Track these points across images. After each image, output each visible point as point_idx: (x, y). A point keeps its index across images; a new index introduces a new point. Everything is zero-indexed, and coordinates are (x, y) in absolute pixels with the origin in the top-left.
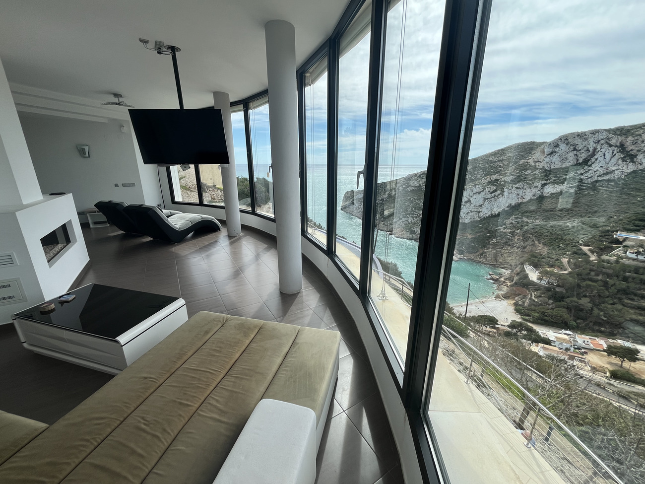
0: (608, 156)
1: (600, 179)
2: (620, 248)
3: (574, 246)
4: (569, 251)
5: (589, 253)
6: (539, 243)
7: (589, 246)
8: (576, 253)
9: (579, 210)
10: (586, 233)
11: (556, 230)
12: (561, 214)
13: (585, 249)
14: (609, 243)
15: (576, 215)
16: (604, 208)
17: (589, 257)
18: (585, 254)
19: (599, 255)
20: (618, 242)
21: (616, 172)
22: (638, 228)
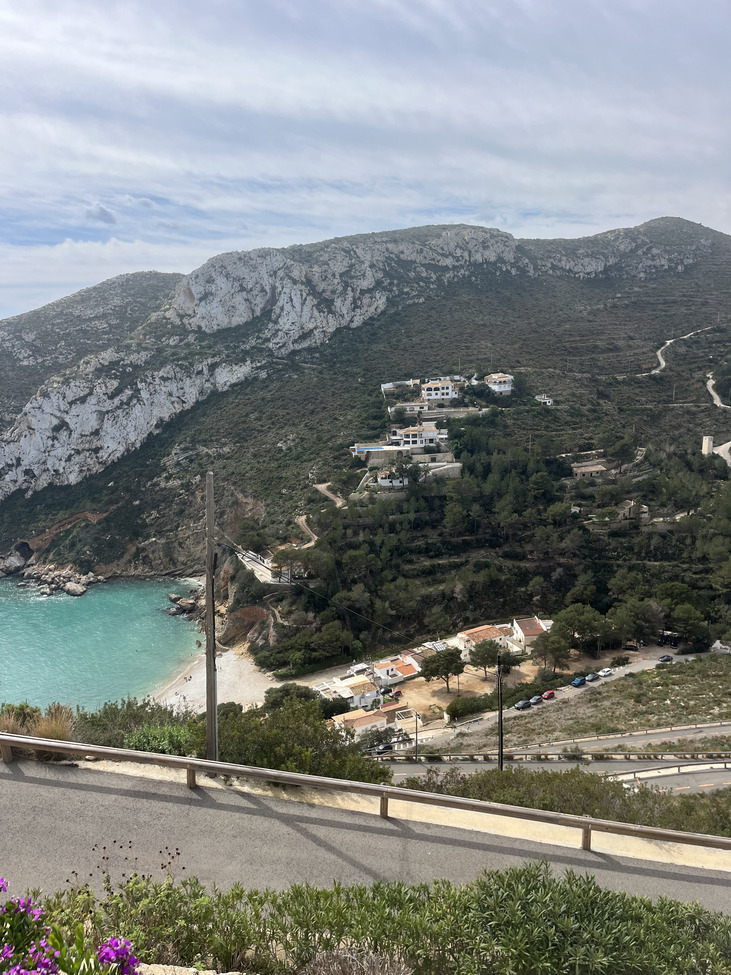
0: (297, 301)
1: (298, 347)
2: (367, 474)
3: (305, 487)
4: (301, 499)
5: (329, 495)
6: (246, 497)
7: (325, 481)
8: (313, 501)
9: (288, 414)
10: (312, 456)
11: (264, 462)
12: (262, 426)
13: (322, 487)
14: (351, 468)
15: (286, 424)
16: (321, 402)
17: (334, 503)
18: (326, 499)
19: (345, 495)
20: (360, 463)
21: (316, 332)
22: (376, 432)
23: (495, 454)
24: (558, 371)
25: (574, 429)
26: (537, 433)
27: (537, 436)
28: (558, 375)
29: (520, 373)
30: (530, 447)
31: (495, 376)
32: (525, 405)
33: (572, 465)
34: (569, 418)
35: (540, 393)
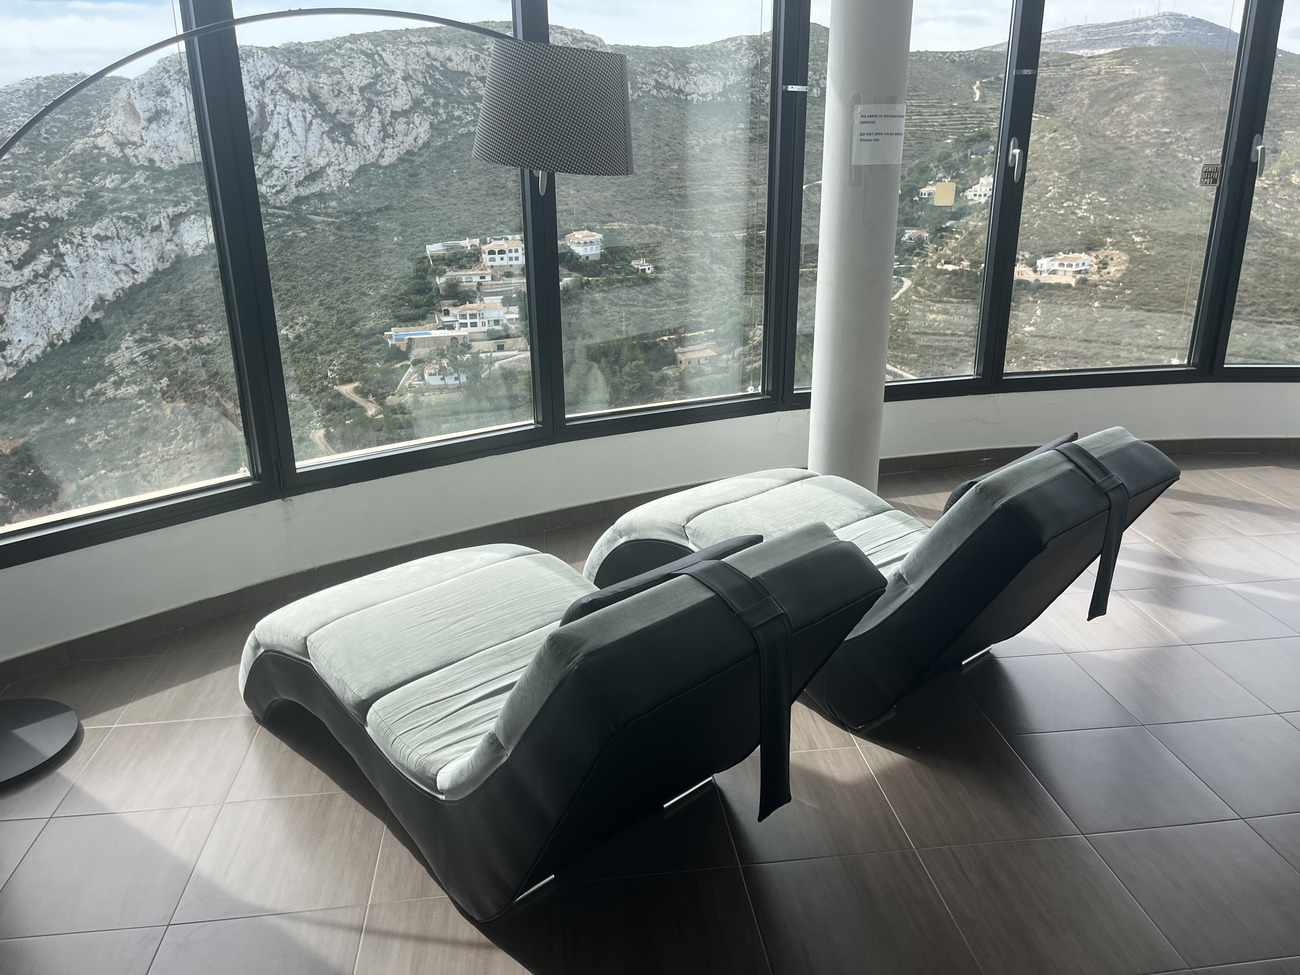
0: (298, 126)
1: (304, 192)
2: (410, 370)
3: (322, 390)
4: (317, 407)
5: (358, 399)
7: (350, 381)
8: (334, 408)
9: (293, 287)
10: (331, 347)
13: (346, 389)
14: (386, 361)
15: (292, 302)
16: (342, 271)
17: (363, 410)
18: (353, 405)
19: (380, 399)
20: (399, 355)
21: (329, 171)
22: (420, 311)
23: (579, 339)
24: (660, 228)
25: (679, 303)
26: (632, 309)
27: (632, 314)
28: (662, 233)
29: (612, 230)
30: (624, 328)
31: (578, 235)
32: (619, 273)
33: (676, 350)
34: (672, 290)
35: (637, 258)
